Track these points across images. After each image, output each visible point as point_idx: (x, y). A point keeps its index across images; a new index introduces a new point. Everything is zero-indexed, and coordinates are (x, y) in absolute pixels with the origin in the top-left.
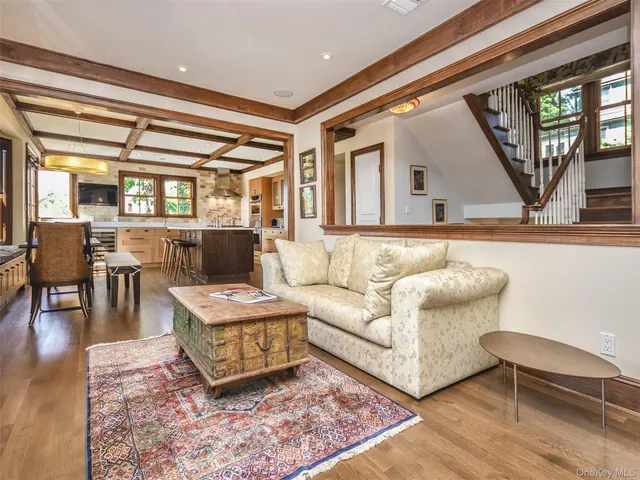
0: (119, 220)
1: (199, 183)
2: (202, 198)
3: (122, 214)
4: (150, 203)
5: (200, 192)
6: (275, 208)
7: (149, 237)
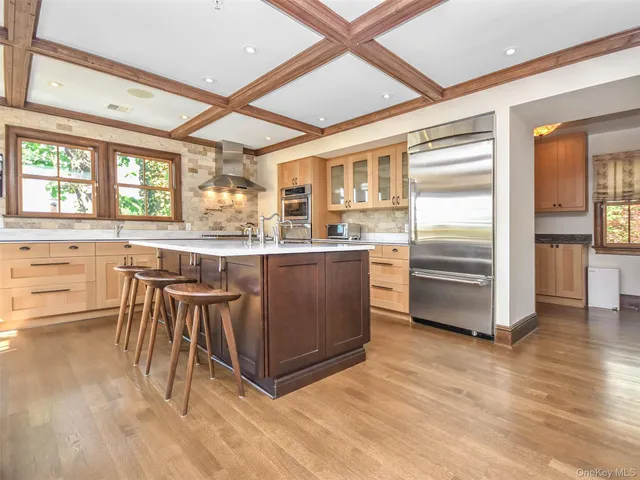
0: (7, 225)
1: (186, 163)
2: (191, 190)
3: (14, 212)
4: (83, 196)
5: (187, 179)
6: (333, 207)
7: (80, 261)
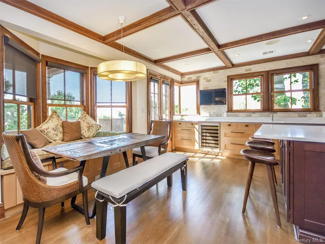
3: (230, 110)
